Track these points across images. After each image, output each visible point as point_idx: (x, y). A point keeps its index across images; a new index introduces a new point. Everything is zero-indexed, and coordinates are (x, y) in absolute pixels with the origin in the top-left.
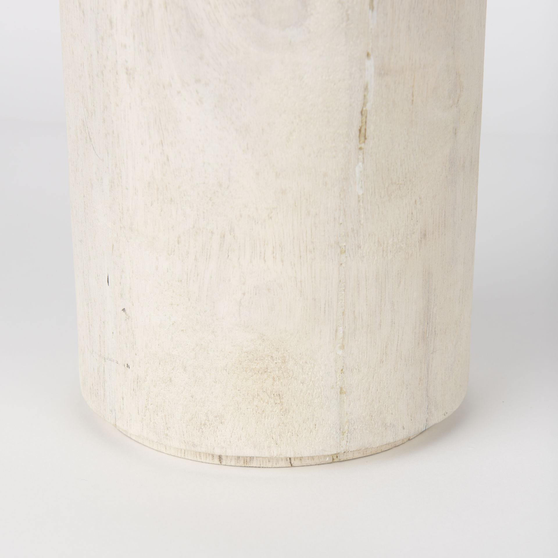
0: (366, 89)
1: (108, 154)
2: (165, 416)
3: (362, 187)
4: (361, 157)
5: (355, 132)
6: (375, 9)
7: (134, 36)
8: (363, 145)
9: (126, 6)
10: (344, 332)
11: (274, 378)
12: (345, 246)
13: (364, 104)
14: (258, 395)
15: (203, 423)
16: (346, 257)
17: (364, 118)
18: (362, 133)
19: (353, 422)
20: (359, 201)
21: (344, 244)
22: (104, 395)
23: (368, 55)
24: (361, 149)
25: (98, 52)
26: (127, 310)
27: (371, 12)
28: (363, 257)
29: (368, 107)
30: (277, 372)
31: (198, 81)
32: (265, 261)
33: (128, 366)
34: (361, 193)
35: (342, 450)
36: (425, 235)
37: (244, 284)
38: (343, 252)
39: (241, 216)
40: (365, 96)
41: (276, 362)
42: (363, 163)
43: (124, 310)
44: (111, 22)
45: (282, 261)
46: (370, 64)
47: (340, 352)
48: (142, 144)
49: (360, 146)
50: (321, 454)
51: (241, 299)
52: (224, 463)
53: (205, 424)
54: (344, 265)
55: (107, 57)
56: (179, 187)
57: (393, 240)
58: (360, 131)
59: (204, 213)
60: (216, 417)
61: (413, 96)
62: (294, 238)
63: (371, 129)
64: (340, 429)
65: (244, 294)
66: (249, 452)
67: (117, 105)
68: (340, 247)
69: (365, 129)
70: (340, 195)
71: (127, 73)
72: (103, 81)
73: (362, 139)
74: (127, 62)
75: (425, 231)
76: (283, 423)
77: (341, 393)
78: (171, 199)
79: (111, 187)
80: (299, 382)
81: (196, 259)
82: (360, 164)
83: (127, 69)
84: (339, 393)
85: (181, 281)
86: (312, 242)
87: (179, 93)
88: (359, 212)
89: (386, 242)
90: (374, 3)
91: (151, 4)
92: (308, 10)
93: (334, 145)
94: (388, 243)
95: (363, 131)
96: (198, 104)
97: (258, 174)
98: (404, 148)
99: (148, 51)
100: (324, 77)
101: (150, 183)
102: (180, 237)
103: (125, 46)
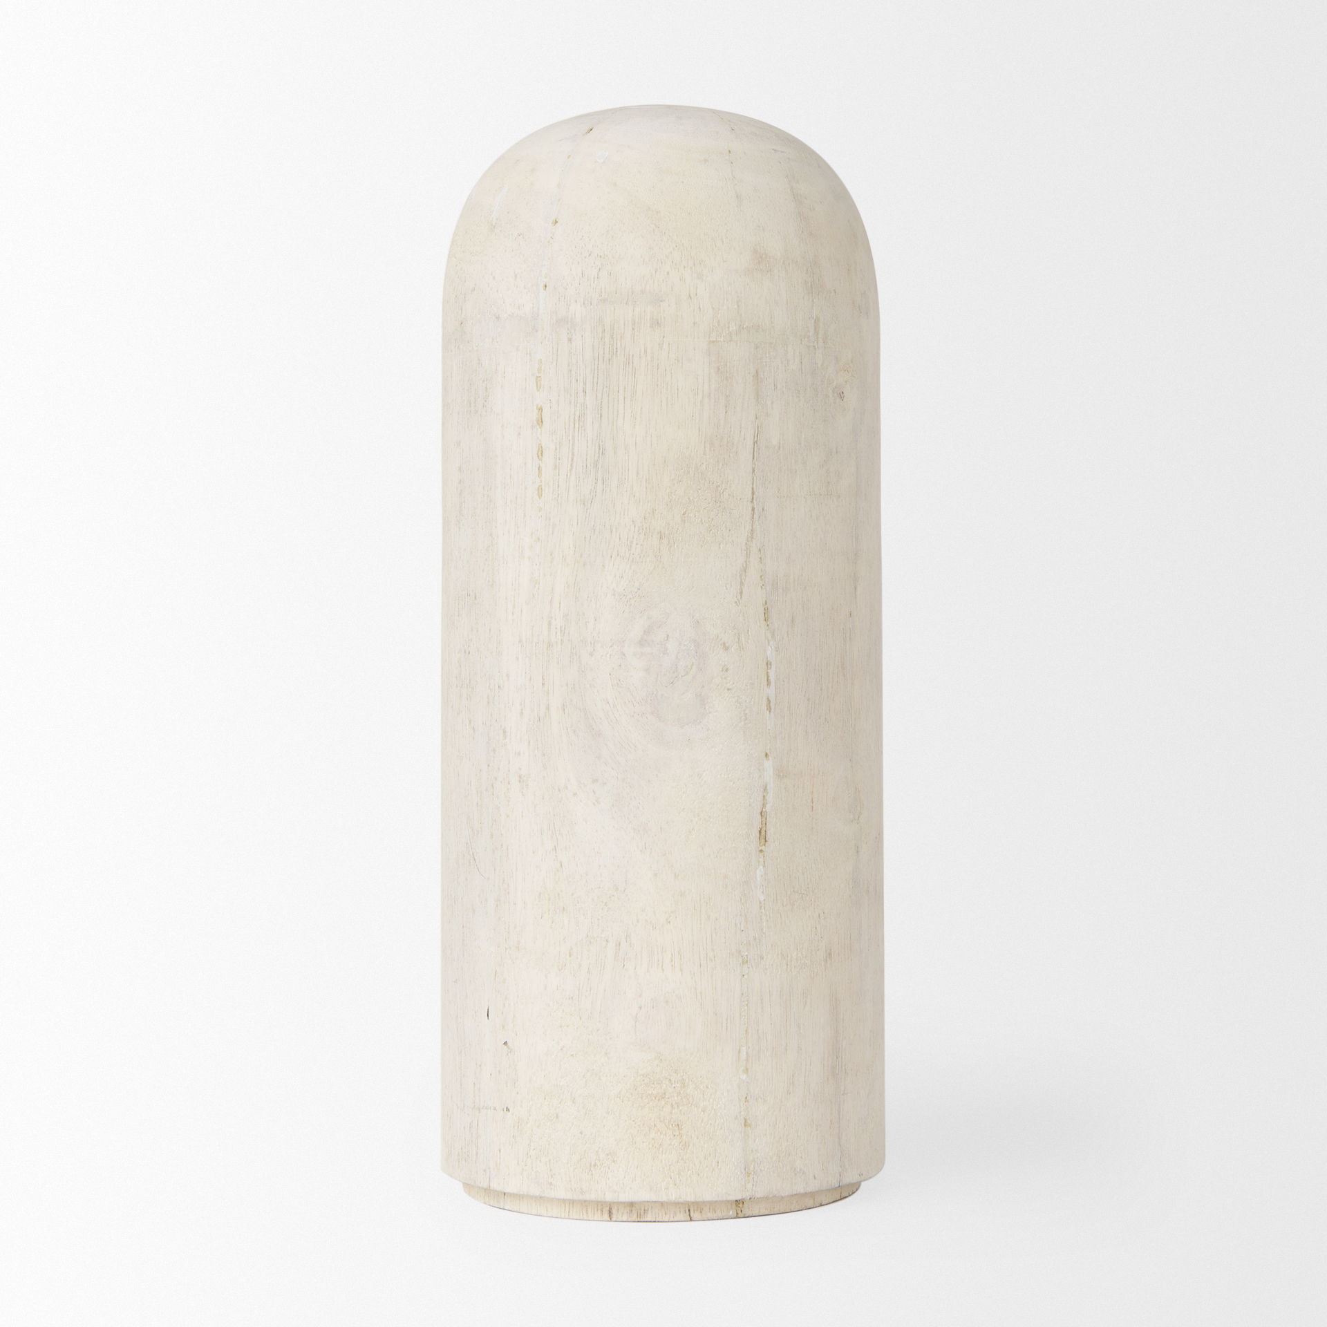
0: (765, 789)
1: (495, 870)
2: (550, 1161)
3: (763, 892)
4: (761, 860)
5: (755, 833)
6: (773, 710)
7: (529, 742)
8: (763, 848)
9: (522, 713)
10: (747, 1053)
11: (672, 1106)
12: (747, 955)
13: (764, 805)
14: (655, 1125)
15: (593, 1163)
16: (749, 968)
17: (764, 819)
18: (762, 835)
19: (759, 1162)
20: (761, 907)
21: (746, 953)
23: (766, 755)
24: (761, 851)
25: (488, 765)
26: (509, 1044)
27: (768, 712)
28: (766, 969)
29: (768, 808)
30: (676, 1098)
31: (595, 781)
32: (663, 970)
33: (508, 1110)
34: (762, 898)
35: (746, 1195)
36: (830, 954)
37: (640, 996)
38: (745, 962)
39: (638, 921)
40: (764, 796)
41: (674, 1085)
42: (764, 866)
43: (505, 1043)
44: (505, 732)
45: (681, 970)
46: (768, 764)
47: (744, 1077)
48: (534, 853)
49: (761, 848)
50: (725, 1199)
51: (637, 1014)
52: (614, 1219)
53: (595, 1165)
54: (746, 977)
55: (499, 769)
56: (572, 894)
57: (797, 954)
58: (760, 832)
59: (598, 919)
60: (608, 1155)
61: (812, 802)
62: (693, 945)
63: (771, 831)
64: (745, 1169)
65: (640, 1008)
66: (643, 1195)
67: (508, 816)
68: (742, 957)
69: (766, 831)
70: (741, 899)
71: (520, 781)
72: (493, 794)
73: (763, 841)
74: (520, 769)
75: (831, 950)
76: (682, 1159)
77: (745, 1125)
78: (564, 908)
79: (497, 906)
80: (700, 1110)
81: (589, 972)
82: (761, 867)
83: (520, 777)
84: (743, 1125)
85: (572, 998)
86: (713, 950)
87: (575, 794)
88: (761, 919)
89: (789, 956)
90: (771, 704)
91: (548, 708)
92: (707, 708)
93: (734, 845)
94: (792, 957)
95: (763, 833)
96: (594, 804)
97: (656, 875)
98: (806, 856)
99: (544, 755)
100: (723, 776)
101: (540, 894)
102: (572, 949)
103: (519, 754)
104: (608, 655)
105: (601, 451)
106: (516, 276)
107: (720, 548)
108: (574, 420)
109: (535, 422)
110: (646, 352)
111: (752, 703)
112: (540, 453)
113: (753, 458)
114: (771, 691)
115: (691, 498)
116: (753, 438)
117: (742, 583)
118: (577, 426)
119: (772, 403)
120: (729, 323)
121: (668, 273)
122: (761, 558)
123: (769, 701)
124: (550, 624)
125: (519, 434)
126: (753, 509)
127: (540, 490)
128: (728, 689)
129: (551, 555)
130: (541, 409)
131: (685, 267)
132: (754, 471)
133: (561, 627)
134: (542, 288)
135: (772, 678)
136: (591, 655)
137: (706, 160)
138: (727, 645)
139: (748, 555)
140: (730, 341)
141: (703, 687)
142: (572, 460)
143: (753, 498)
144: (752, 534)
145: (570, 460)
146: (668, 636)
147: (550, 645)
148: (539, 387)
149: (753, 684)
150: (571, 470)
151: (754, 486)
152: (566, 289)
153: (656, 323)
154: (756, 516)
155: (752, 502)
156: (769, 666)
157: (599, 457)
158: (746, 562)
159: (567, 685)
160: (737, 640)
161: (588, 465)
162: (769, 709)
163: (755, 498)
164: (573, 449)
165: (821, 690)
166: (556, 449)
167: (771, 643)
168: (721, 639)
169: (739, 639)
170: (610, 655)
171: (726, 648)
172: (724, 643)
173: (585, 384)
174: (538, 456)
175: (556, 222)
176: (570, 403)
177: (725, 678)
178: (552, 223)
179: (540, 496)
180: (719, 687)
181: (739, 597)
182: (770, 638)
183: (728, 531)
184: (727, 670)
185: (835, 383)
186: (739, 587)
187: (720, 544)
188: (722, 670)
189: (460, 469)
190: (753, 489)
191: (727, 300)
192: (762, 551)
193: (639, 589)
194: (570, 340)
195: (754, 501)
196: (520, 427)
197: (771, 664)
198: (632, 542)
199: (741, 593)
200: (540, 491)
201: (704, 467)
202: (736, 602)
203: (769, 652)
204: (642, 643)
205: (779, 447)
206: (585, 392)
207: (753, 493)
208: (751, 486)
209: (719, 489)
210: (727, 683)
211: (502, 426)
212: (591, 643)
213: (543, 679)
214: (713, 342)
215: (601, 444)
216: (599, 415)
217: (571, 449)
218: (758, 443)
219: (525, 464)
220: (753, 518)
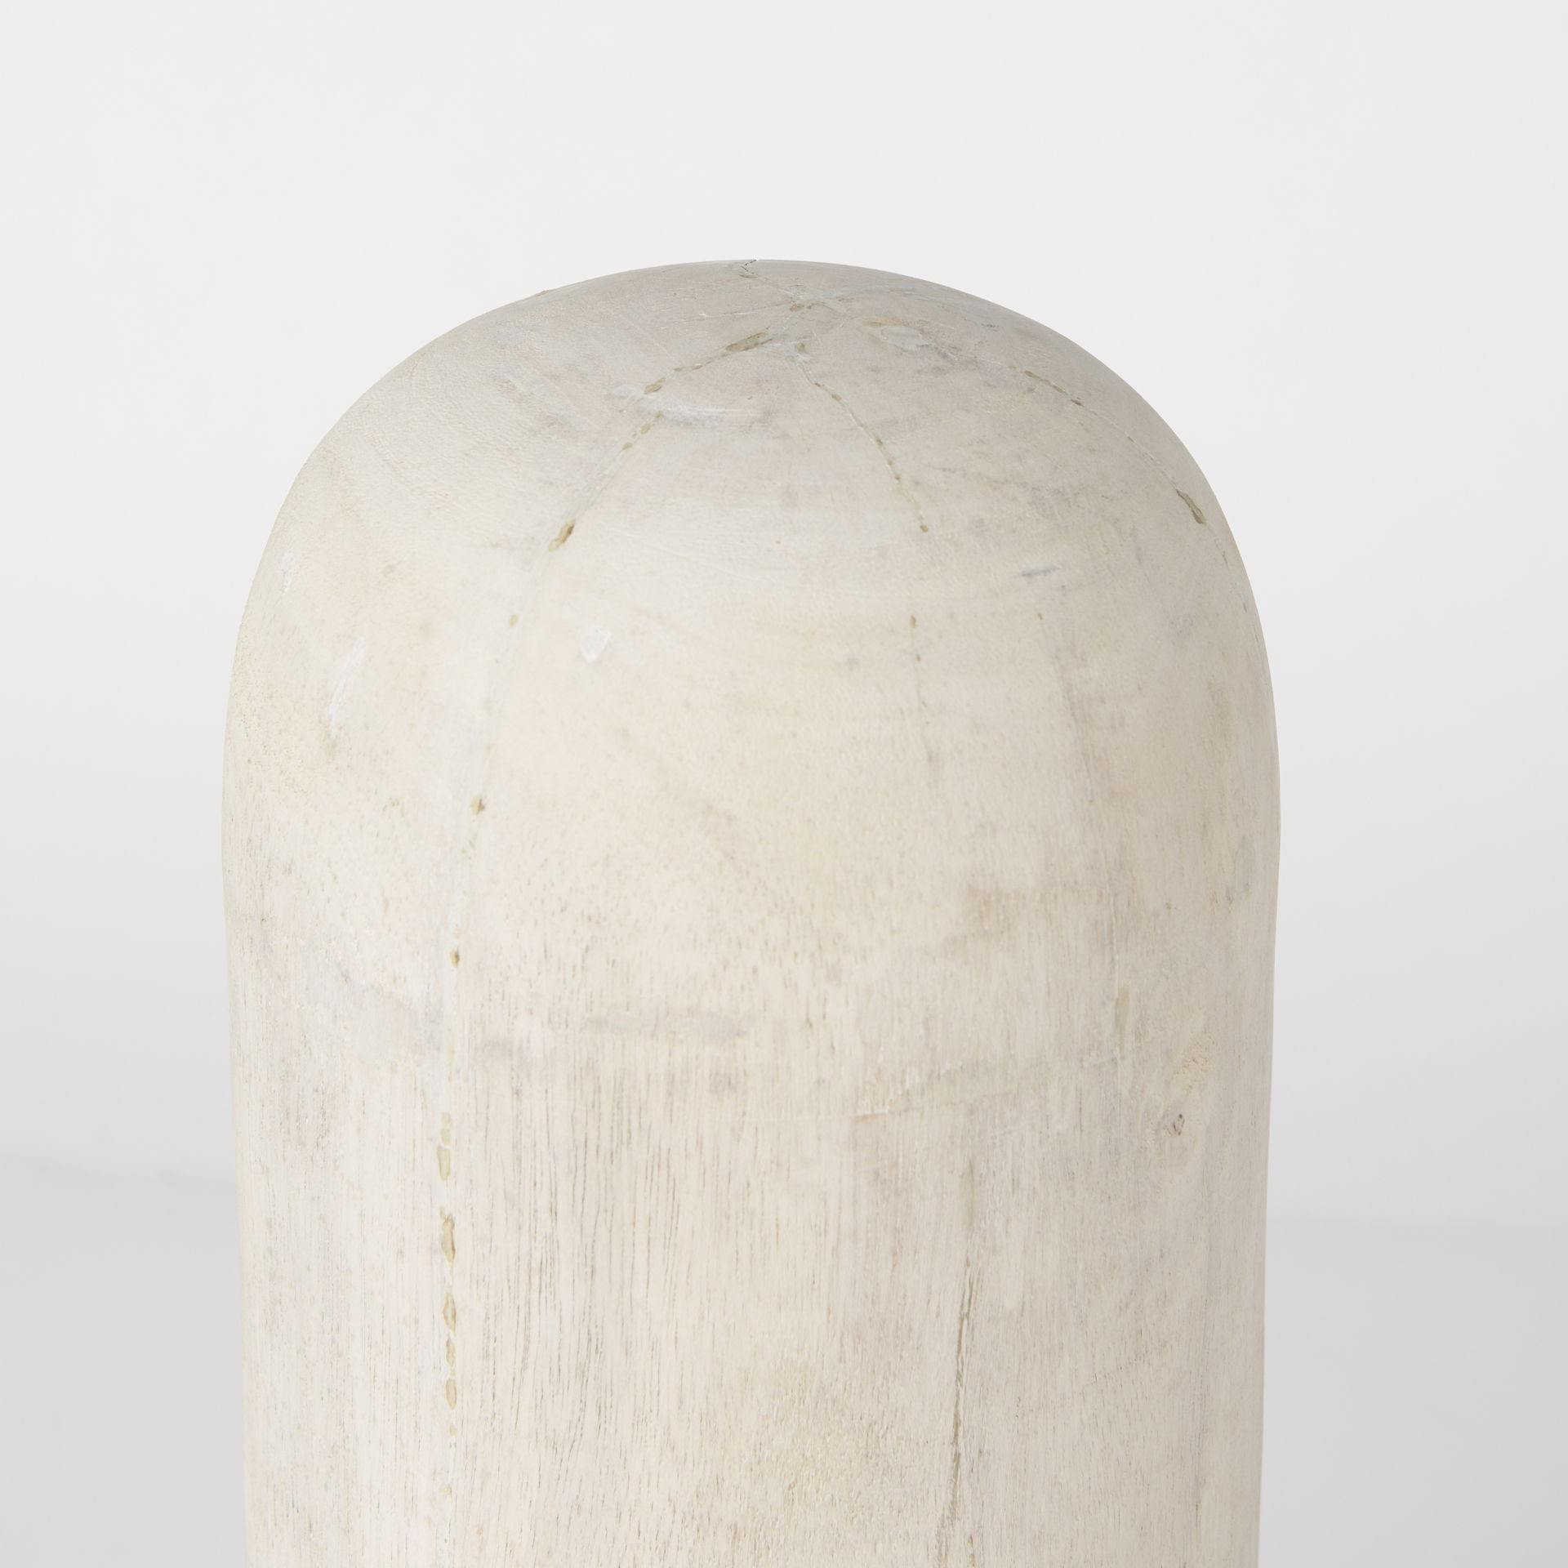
105: (593, 1345)
106: (386, 903)
107: (876, 1551)
108: (530, 1267)
109: (438, 1245)
110: (700, 1144)
112: (451, 1314)
113: (959, 1351)
115: (808, 1454)
116: (958, 1308)
118: (535, 1280)
119: (1007, 1222)
120: (903, 1072)
121: (755, 971)
125: (401, 1253)
126: (957, 1457)
127: (452, 1392)
129: (480, 1532)
130: (449, 1221)
131: (796, 955)
132: (959, 1376)
134: (448, 961)
137: (852, 662)
139: (942, 1555)
140: (906, 1110)
142: (526, 1350)
143: (956, 1435)
144: (953, 1511)
145: (520, 1348)
148: (445, 1173)
150: (523, 1370)
151: (960, 1408)
152: (507, 979)
153: (725, 1084)
154: (964, 1470)
155: (955, 1442)
157: (588, 1357)
161: (564, 1369)
163: (961, 1434)
164: (527, 1327)
166: (487, 1318)
173: (554, 1194)
174: (446, 1318)
175: (481, 807)
176: (520, 1228)
178: (472, 806)
179: (452, 1401)
183: (895, 1512)
187: (876, 1544)
190: (956, 1415)
191: (900, 1020)
192: (977, 1540)
194: (517, 1093)
195: (960, 1439)
196: (403, 1239)
198: (667, 1544)
200: (451, 1390)
201: (840, 1386)
205: (1023, 1310)
206: (554, 1212)
207: (957, 1425)
208: (953, 1410)
209: (876, 1428)
211: (361, 1216)
214: (865, 1117)
215: (593, 1331)
216: (589, 1270)
217: (522, 1325)
218: (972, 1315)
219: (417, 1321)
220: (956, 1475)
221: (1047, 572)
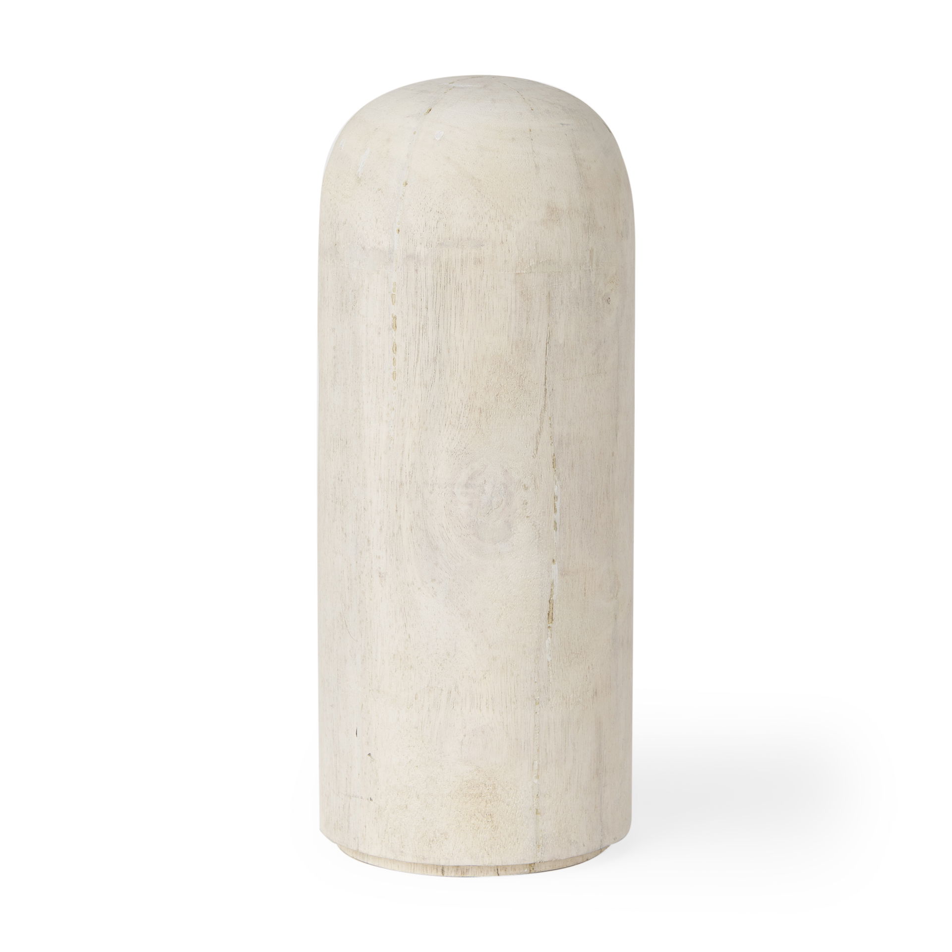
0: (552, 584)
1: (361, 635)
2: (401, 836)
3: (550, 655)
4: (549, 633)
5: (546, 614)
6: (558, 530)
7: (386, 550)
8: (550, 625)
9: (381, 529)
10: (538, 765)
11: (486, 801)
12: (539, 699)
13: (551, 595)
14: (474, 815)
15: (432, 839)
16: (540, 707)
17: (551, 605)
18: (550, 616)
19: (546, 838)
20: (548, 666)
21: (538, 697)
22: (349, 827)
23: (553, 560)
24: (549, 627)
25: (357, 562)
26: (372, 755)
27: (555, 531)
28: (552, 707)
29: (554, 597)
30: (489, 796)
31: (433, 580)
32: (481, 710)
33: (371, 799)
34: (550, 659)
35: (537, 860)
36: (596, 693)
37: (465, 728)
38: (537, 703)
39: (463, 677)
40: (551, 590)
41: (488, 788)
42: (551, 637)
43: (369, 754)
44: (369, 541)
45: (493, 710)
46: (555, 567)
47: (536, 781)
48: (390, 627)
49: (549, 625)
50: (522, 863)
51: (462, 740)
52: (446, 874)
53: (433, 841)
54: (538, 713)
55: (364, 566)
56: (417, 657)
57: (573, 695)
58: (549, 614)
59: (436, 675)
60: (442, 834)
61: (585, 590)
62: (502, 693)
63: (556, 613)
64: (536, 843)
65: (465, 736)
66: (466, 862)
67: (371, 600)
68: (535, 700)
69: (552, 613)
70: (535, 661)
71: (380, 576)
72: (360, 583)
73: (550, 620)
74: (380, 568)
75: (596, 690)
76: (493, 838)
77: (537, 813)
78: (411, 666)
79: (363, 660)
80: (505, 804)
81: (429, 711)
82: (549, 638)
83: (380, 573)
84: (535, 813)
85: (417, 728)
86: (515, 696)
87: (419, 589)
88: (549, 674)
89: (568, 697)
90: (557, 525)
91: (400, 528)
92: (512, 530)
93: (530, 624)
94: (569, 698)
95: (551, 615)
96: (433, 596)
97: (476, 646)
98: (580, 628)
99: (397, 560)
100: (523, 577)
101: (394, 655)
102: (416, 694)
103: (379, 557)
104: (443, 494)
105: (438, 351)
106: (377, 220)
107: (522, 418)
108: (420, 328)
109: (391, 327)
110: (471, 281)
111: (544, 526)
112: (395, 349)
113: (546, 354)
114: (557, 516)
115: (502, 384)
116: (546, 340)
117: (537, 443)
118: (421, 332)
119: (560, 314)
120: (530, 260)
121: (487, 225)
122: (551, 424)
123: (555, 523)
124: (401, 469)
125: (379, 333)
126: (546, 390)
128: (527, 517)
129: (402, 421)
130: (395, 318)
131: (498, 221)
132: (546, 363)
133: (410, 472)
134: (396, 232)
135: (558, 507)
136: (431, 493)
137: (513, 139)
138: (527, 486)
139: (542, 423)
140: (530, 272)
141: (510, 516)
142: (418, 356)
143: (545, 383)
144: (545, 408)
145: (416, 355)
146: (485, 481)
147: (401, 484)
148: (394, 302)
149: (544, 512)
150: (417, 362)
151: (546, 374)
152: (414, 234)
153: (478, 261)
154: (548, 395)
155: (545, 385)
156: (556, 499)
157: (437, 354)
158: (540, 427)
159: (414, 512)
160: (533, 482)
161: (429, 360)
162: (556, 529)
163: (547, 382)
164: (418, 348)
165: (592, 511)
166: (406, 347)
167: (557, 482)
168: (523, 483)
169: (535, 481)
170: (445, 494)
171: (526, 488)
172: (525, 485)
173: (427, 302)
174: (393, 351)
175: (406, 184)
176: (417, 315)
177: (525, 509)
178: (403, 185)
179: (394, 378)
180: (521, 515)
181: (535, 453)
182: (557, 479)
183: (528, 406)
184: (526, 503)
185: (604, 294)
186: (535, 446)
187: (522, 416)
188: (523, 504)
189: (334, 348)
190: (545, 376)
191: (529, 244)
192: (552, 419)
193: (465, 448)
194: (416, 271)
195: (547, 384)
196: (380, 328)
197: (557, 498)
198: (460, 415)
199: (537, 449)
200: (394, 375)
201: (511, 362)
202: (533, 456)
203: (556, 489)
204: (467, 486)
205: (564, 344)
206: (427, 308)
207: (546, 379)
208: (544, 374)
209: (522, 377)
210: (526, 513)
211: (367, 326)
212: (431, 485)
213: (397, 508)
214: (519, 273)
215: (439, 345)
216: (437, 325)
217: (417, 347)
218: (550, 343)
219: (384, 355)
220: (545, 396)
221: (567, 125)
